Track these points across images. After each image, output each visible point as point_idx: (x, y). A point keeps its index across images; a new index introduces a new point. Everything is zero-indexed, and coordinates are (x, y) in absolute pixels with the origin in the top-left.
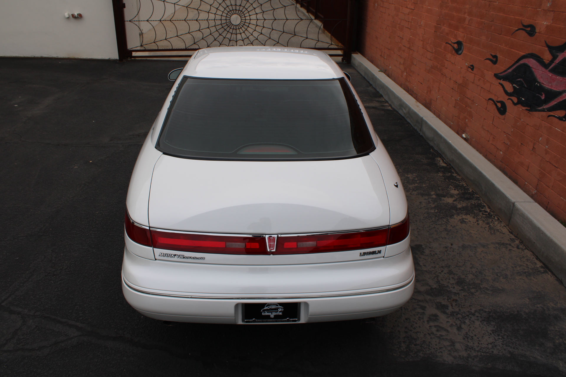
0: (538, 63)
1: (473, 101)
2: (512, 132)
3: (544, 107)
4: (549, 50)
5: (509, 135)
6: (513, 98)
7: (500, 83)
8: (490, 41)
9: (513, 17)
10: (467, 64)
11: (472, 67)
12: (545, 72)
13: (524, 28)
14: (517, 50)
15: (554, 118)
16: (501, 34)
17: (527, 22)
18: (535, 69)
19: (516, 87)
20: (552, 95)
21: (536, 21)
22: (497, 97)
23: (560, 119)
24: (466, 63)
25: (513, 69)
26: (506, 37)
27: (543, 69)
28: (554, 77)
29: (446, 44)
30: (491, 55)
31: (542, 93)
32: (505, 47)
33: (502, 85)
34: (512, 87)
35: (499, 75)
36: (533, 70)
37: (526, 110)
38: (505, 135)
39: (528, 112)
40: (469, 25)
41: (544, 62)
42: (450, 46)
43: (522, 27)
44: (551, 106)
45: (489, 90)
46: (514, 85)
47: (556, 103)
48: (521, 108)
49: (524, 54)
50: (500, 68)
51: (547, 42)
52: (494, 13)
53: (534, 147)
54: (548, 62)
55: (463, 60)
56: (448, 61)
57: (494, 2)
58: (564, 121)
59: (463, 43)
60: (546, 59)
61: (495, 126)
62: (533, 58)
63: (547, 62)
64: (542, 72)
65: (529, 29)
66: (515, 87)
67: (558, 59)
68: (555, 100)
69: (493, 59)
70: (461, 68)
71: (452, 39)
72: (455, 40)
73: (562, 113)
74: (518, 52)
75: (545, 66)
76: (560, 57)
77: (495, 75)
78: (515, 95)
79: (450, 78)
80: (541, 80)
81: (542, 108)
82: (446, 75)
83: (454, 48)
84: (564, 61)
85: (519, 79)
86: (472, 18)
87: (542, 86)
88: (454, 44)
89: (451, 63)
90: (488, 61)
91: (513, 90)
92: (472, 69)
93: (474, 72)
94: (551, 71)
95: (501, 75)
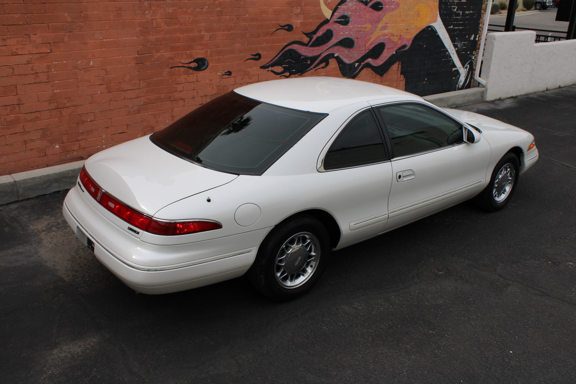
3: (312, 67)
4: (306, 36)
6: (285, 74)
7: (269, 71)
8: (247, 45)
9: (269, 23)
11: (229, 73)
12: (306, 49)
13: (282, 28)
14: (279, 43)
15: (319, 69)
16: (259, 37)
17: (283, 23)
18: (298, 49)
20: (313, 59)
21: (292, 22)
23: (323, 68)
24: (218, 73)
25: (279, 56)
26: (266, 38)
27: (305, 47)
28: (313, 48)
29: (172, 69)
30: (252, 55)
31: (308, 60)
32: (266, 45)
33: (272, 71)
34: (282, 68)
35: (266, 65)
36: (297, 50)
37: (298, 75)
40: (211, 40)
41: (304, 43)
42: (181, 68)
43: (280, 27)
44: (316, 64)
45: (258, 81)
46: (283, 66)
47: (318, 61)
49: (287, 43)
50: (264, 61)
51: (304, 32)
52: (245, 24)
54: (307, 42)
55: (211, 72)
56: (182, 83)
57: (243, 15)
58: (325, 67)
59: (205, 58)
60: (305, 41)
62: (295, 44)
63: (306, 43)
64: (304, 49)
65: (287, 27)
66: (285, 66)
67: (313, 38)
68: (317, 60)
69: (255, 57)
70: (210, 80)
71: (183, 61)
72: (191, 59)
73: (323, 64)
74: (281, 44)
75: (306, 45)
76: (315, 37)
77: (261, 67)
78: (286, 71)
79: (193, 97)
80: (305, 54)
81: (310, 68)
82: (184, 98)
83: (190, 68)
84: (318, 38)
85: (287, 60)
86: (214, 33)
87: (307, 57)
88: (189, 64)
89: (189, 82)
90: (249, 61)
91: (283, 69)
92: (228, 75)
93: (232, 76)
94: (311, 46)
95: (268, 65)
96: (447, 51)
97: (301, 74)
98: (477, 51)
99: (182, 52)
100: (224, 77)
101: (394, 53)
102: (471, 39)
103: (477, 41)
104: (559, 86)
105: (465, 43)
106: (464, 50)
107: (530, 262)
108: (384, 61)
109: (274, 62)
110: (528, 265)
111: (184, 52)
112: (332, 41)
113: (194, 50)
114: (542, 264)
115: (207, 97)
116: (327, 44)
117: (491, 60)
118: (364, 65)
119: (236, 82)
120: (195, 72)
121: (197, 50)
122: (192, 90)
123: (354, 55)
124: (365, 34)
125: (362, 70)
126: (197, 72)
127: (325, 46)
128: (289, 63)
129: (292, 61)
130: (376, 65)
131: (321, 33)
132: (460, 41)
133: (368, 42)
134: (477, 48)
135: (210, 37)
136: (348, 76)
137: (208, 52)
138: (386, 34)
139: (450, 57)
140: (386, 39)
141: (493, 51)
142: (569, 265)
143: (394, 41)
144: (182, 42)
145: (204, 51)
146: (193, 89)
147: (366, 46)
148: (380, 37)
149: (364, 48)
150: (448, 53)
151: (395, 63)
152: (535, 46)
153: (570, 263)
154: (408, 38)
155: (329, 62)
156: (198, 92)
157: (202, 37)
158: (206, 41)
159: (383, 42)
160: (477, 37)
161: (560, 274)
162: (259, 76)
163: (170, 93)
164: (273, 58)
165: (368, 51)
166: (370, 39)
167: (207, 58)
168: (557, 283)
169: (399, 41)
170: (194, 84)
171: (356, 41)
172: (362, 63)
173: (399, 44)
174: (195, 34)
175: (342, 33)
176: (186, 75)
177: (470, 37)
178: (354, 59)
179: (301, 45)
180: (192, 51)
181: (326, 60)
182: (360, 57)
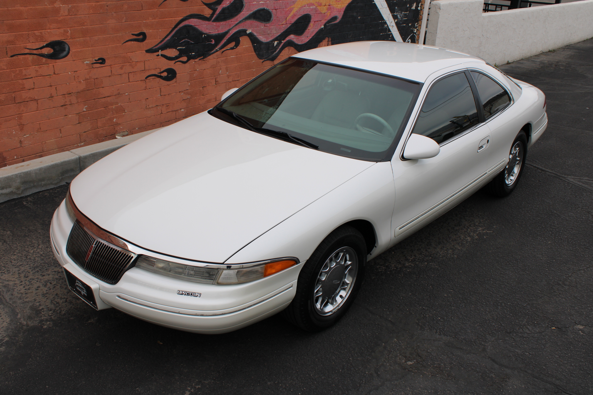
0: (199, 20)
1: (119, 94)
2: (189, 86)
3: (217, 49)
4: (207, 7)
5: (187, 90)
6: (181, 59)
7: (158, 55)
8: (125, 22)
10: (87, 62)
11: (102, 61)
12: (209, 24)
14: (171, 18)
15: (227, 51)
16: (142, 10)
18: (198, 25)
19: (182, 48)
20: (219, 38)
22: (159, 69)
23: (232, 49)
24: (85, 61)
25: (172, 35)
26: (151, 10)
27: (207, 22)
28: (218, 24)
29: (14, 58)
30: (133, 35)
31: (212, 40)
32: (153, 21)
33: (162, 55)
34: (177, 51)
35: (154, 48)
36: (197, 27)
37: (199, 60)
38: (182, 94)
39: (202, 60)
40: (72, 15)
41: (206, 17)
42: (28, 56)
44: (222, 44)
45: (144, 69)
46: (178, 48)
47: (225, 41)
48: (192, 62)
49: (182, 18)
50: (150, 42)
51: (204, 2)
53: (216, 81)
54: (210, 15)
55: (74, 61)
56: (32, 78)
58: (235, 48)
59: (64, 41)
60: (207, 14)
61: (165, 95)
62: (193, 18)
63: (208, 16)
64: (206, 25)
67: (218, 10)
68: (224, 39)
69: (138, 37)
70: (74, 72)
71: (29, 46)
72: (42, 43)
73: (233, 44)
74: (174, 19)
75: (208, 19)
76: (219, 8)
77: (148, 51)
78: (183, 55)
79: (50, 96)
80: (207, 31)
81: (215, 50)
82: (36, 98)
83: (42, 55)
84: (224, 10)
85: (183, 41)
86: (75, 5)
87: (210, 35)
88: (39, 50)
89: (43, 76)
90: (130, 43)
91: (178, 53)
92: (101, 63)
93: (106, 64)
94: (214, 21)
95: (157, 47)
96: (386, 23)
97: (203, 58)
98: (419, 22)
99: (27, 32)
100: (94, 67)
101: (323, 27)
102: (412, 8)
103: (419, 10)
104: (507, 62)
105: (406, 13)
106: (405, 22)
107: (529, 329)
108: (311, 37)
109: (165, 43)
110: (526, 335)
111: (30, 32)
112: (242, 13)
113: (45, 29)
114: (544, 332)
115: (71, 95)
116: (236, 18)
117: (437, 33)
118: (285, 43)
119: (112, 73)
120: (49, 61)
121: (50, 29)
122: (48, 87)
123: (271, 32)
124: (285, 4)
125: (283, 50)
126: (54, 61)
127: (233, 20)
128: (187, 43)
129: (190, 42)
130: (300, 43)
131: (228, 3)
132: (400, 11)
133: (289, 13)
134: (419, 19)
135: (69, 10)
136: (265, 58)
137: (68, 32)
138: (311, 3)
139: (389, 31)
140: (312, 9)
141: (438, 23)
142: (579, 331)
143: (322, 12)
144: (25, 19)
145: (62, 30)
146: (49, 85)
147: (287, 19)
148: (305, 7)
149: (284, 22)
150: (386, 26)
151: (324, 39)
152: (483, 17)
153: (579, 326)
154: (339, 8)
155: (239, 41)
156: (57, 89)
157: (57, 11)
158: (64, 16)
159: (309, 13)
160: (420, 5)
161: (572, 348)
162: (145, 62)
163: (15, 92)
164: (163, 37)
165: (290, 25)
166: (292, 10)
167: (68, 40)
168: (571, 365)
169: (328, 12)
170: (50, 77)
171: (273, 13)
172: (282, 41)
173: (328, 15)
174: (46, 7)
175: (255, 3)
176: (37, 66)
177: (411, 6)
178: (272, 36)
179: (202, 20)
180: (43, 31)
181: (236, 39)
182: (279, 34)
